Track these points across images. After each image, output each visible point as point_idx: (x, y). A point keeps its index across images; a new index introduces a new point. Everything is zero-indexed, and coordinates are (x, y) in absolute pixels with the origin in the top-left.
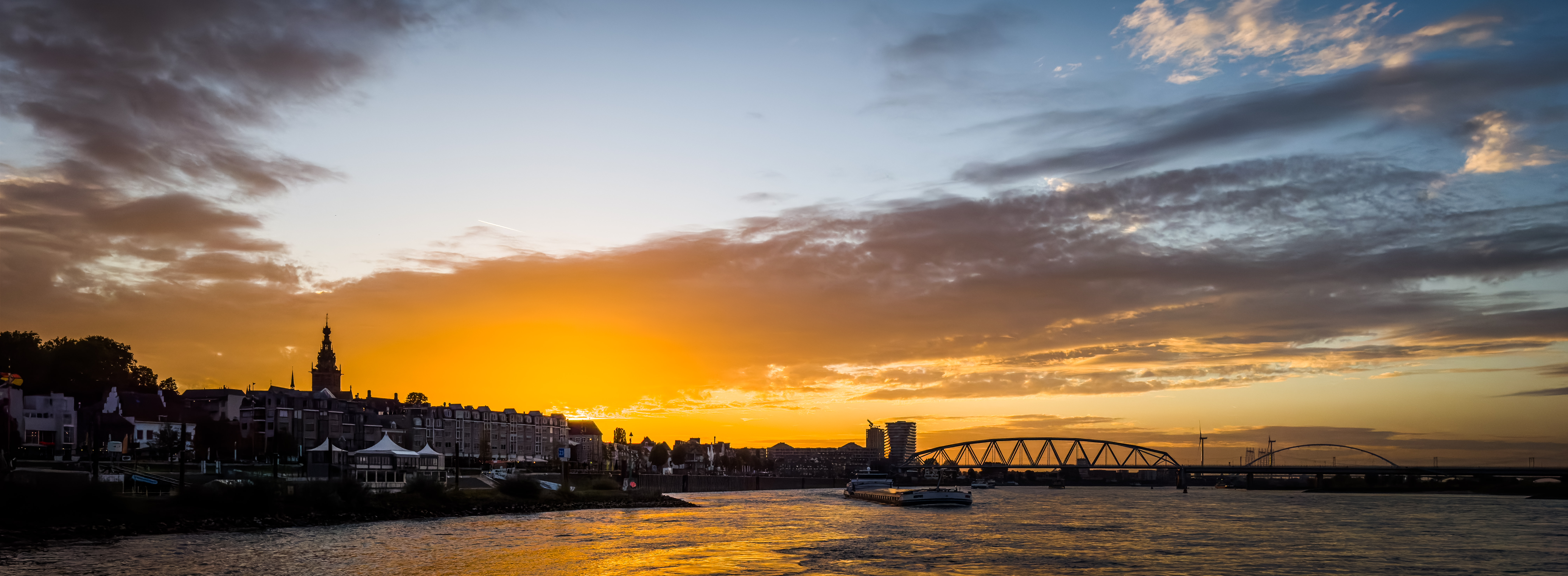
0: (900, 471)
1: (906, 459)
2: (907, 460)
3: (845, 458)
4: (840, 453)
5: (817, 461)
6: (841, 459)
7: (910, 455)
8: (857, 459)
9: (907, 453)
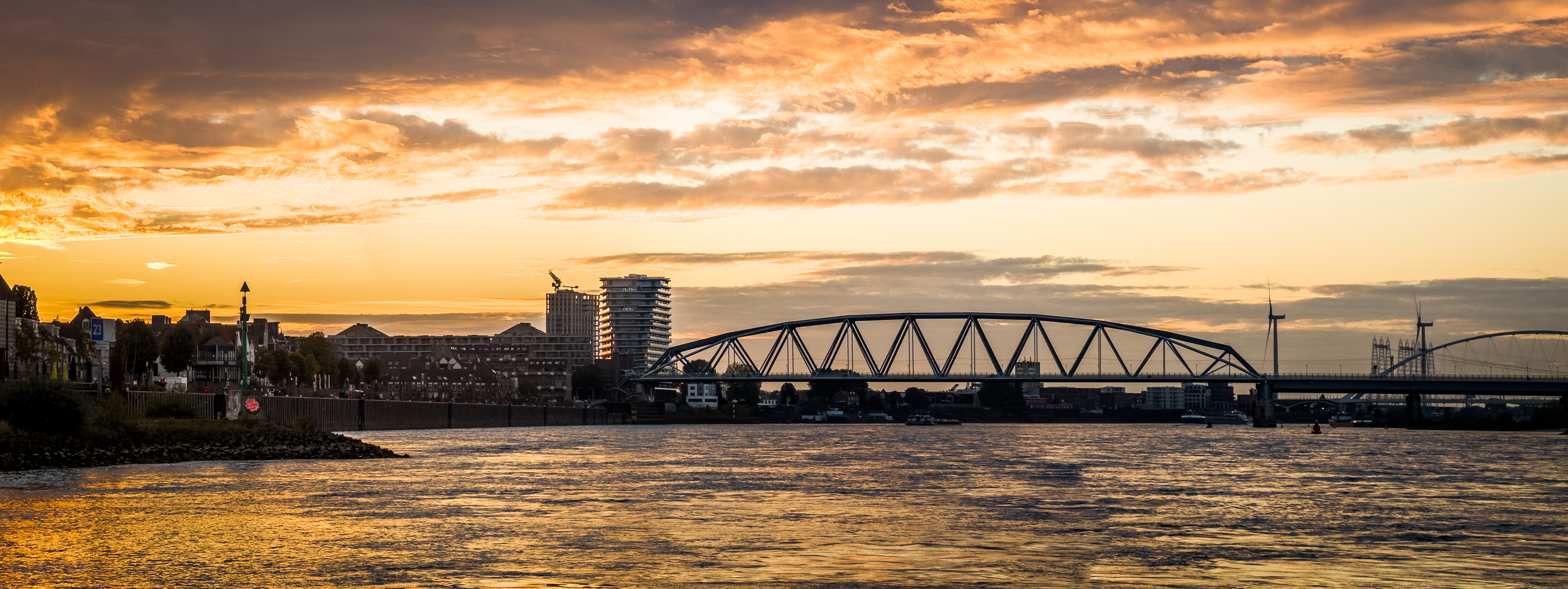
0: (639, 388)
1: (651, 362)
2: (656, 364)
3: (514, 359)
4: (503, 347)
5: (458, 366)
6: (506, 362)
7: (662, 353)
8: (541, 361)
9: (651, 348)
